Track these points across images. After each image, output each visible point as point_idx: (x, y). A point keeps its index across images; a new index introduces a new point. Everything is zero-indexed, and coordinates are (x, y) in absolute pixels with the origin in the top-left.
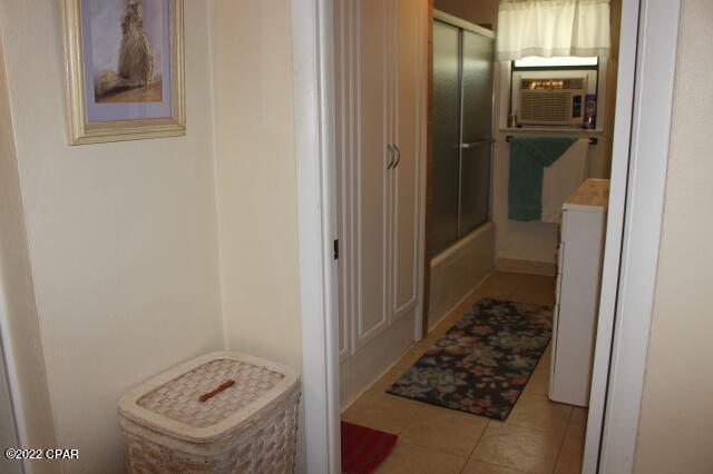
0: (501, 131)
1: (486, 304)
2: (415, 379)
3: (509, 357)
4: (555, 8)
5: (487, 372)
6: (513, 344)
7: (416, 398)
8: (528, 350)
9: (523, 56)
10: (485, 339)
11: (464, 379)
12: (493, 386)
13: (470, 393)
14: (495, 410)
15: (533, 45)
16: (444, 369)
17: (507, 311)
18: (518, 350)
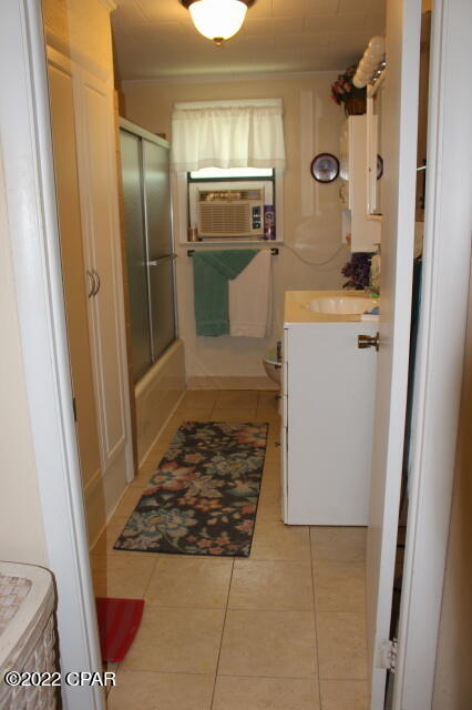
0: (182, 245)
1: (189, 428)
2: (141, 527)
3: (231, 484)
4: (230, 118)
5: (214, 505)
6: (229, 469)
7: (149, 550)
8: (246, 474)
9: (200, 167)
10: (200, 468)
11: (194, 518)
12: (225, 520)
13: (204, 533)
14: (235, 547)
15: (211, 156)
16: (169, 509)
17: (212, 433)
18: (238, 476)
